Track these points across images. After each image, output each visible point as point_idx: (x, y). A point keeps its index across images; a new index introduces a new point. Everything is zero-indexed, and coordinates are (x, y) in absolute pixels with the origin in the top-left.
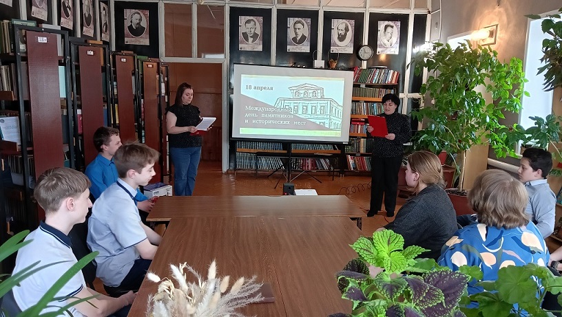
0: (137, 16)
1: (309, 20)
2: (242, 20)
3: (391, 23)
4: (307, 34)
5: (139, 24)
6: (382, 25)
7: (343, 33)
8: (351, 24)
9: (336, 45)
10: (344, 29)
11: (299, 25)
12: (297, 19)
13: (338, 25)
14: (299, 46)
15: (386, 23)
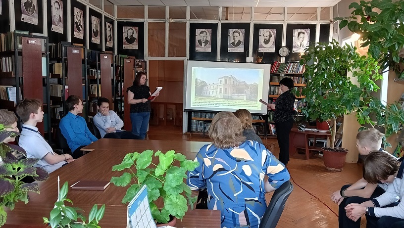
0: (131, 31)
1: (243, 30)
2: (198, 31)
3: (302, 31)
4: (242, 40)
5: (132, 36)
6: (296, 32)
7: (267, 38)
8: (273, 32)
9: (262, 47)
10: (268, 35)
11: (236, 34)
12: (235, 30)
13: (264, 33)
14: (236, 48)
15: (299, 30)
